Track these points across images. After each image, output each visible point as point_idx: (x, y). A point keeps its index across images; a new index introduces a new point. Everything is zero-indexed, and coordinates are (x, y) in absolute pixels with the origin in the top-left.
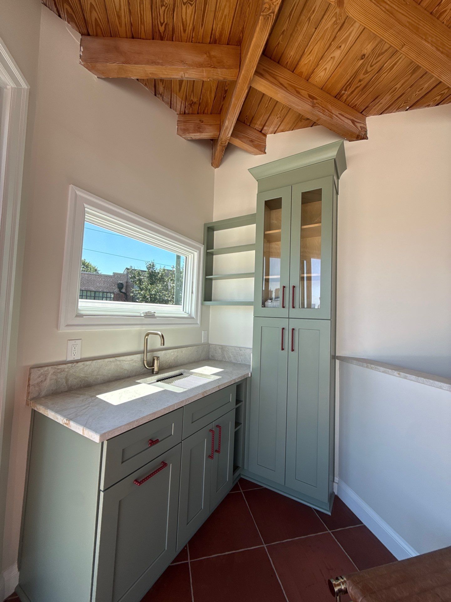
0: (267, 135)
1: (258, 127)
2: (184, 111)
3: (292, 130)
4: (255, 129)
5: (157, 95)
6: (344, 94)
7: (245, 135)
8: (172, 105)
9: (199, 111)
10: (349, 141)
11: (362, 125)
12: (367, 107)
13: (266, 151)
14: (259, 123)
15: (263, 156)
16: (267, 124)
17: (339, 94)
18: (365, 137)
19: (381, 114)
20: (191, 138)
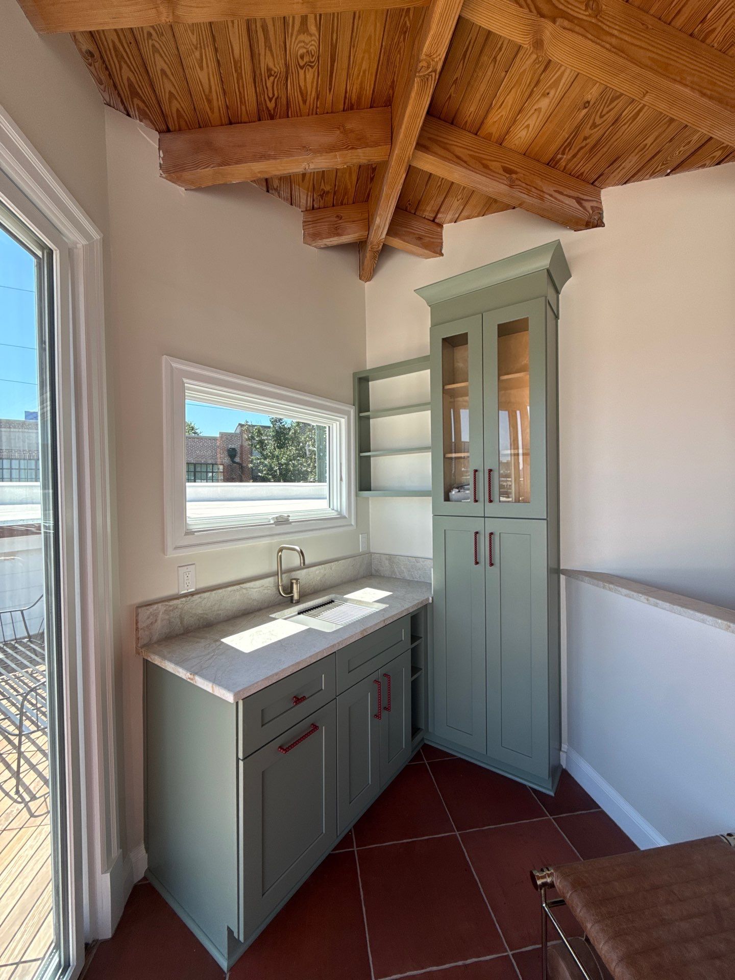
0: (444, 226)
1: (429, 214)
2: (312, 205)
3: (483, 215)
4: (425, 218)
5: (270, 191)
6: (561, 159)
7: (408, 230)
8: (294, 201)
9: (335, 203)
10: (575, 231)
11: (594, 204)
12: (601, 174)
13: (443, 251)
14: (429, 208)
15: (439, 259)
16: (442, 210)
17: (553, 158)
18: (600, 224)
19: (625, 183)
20: (326, 244)
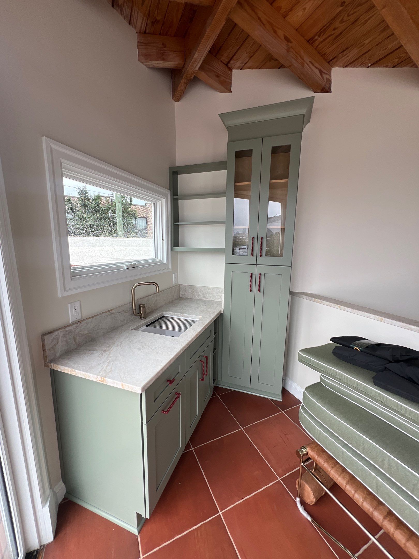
0: (233, 70)
1: (225, 59)
2: (145, 28)
3: (260, 69)
4: (221, 61)
5: (115, 7)
6: (317, 40)
7: (211, 68)
8: (132, 21)
9: (162, 32)
10: (315, 92)
11: (328, 77)
12: (335, 58)
13: (232, 89)
14: (225, 55)
15: (228, 94)
16: (234, 58)
17: (313, 38)
18: (329, 91)
19: (345, 67)
20: (153, 65)
